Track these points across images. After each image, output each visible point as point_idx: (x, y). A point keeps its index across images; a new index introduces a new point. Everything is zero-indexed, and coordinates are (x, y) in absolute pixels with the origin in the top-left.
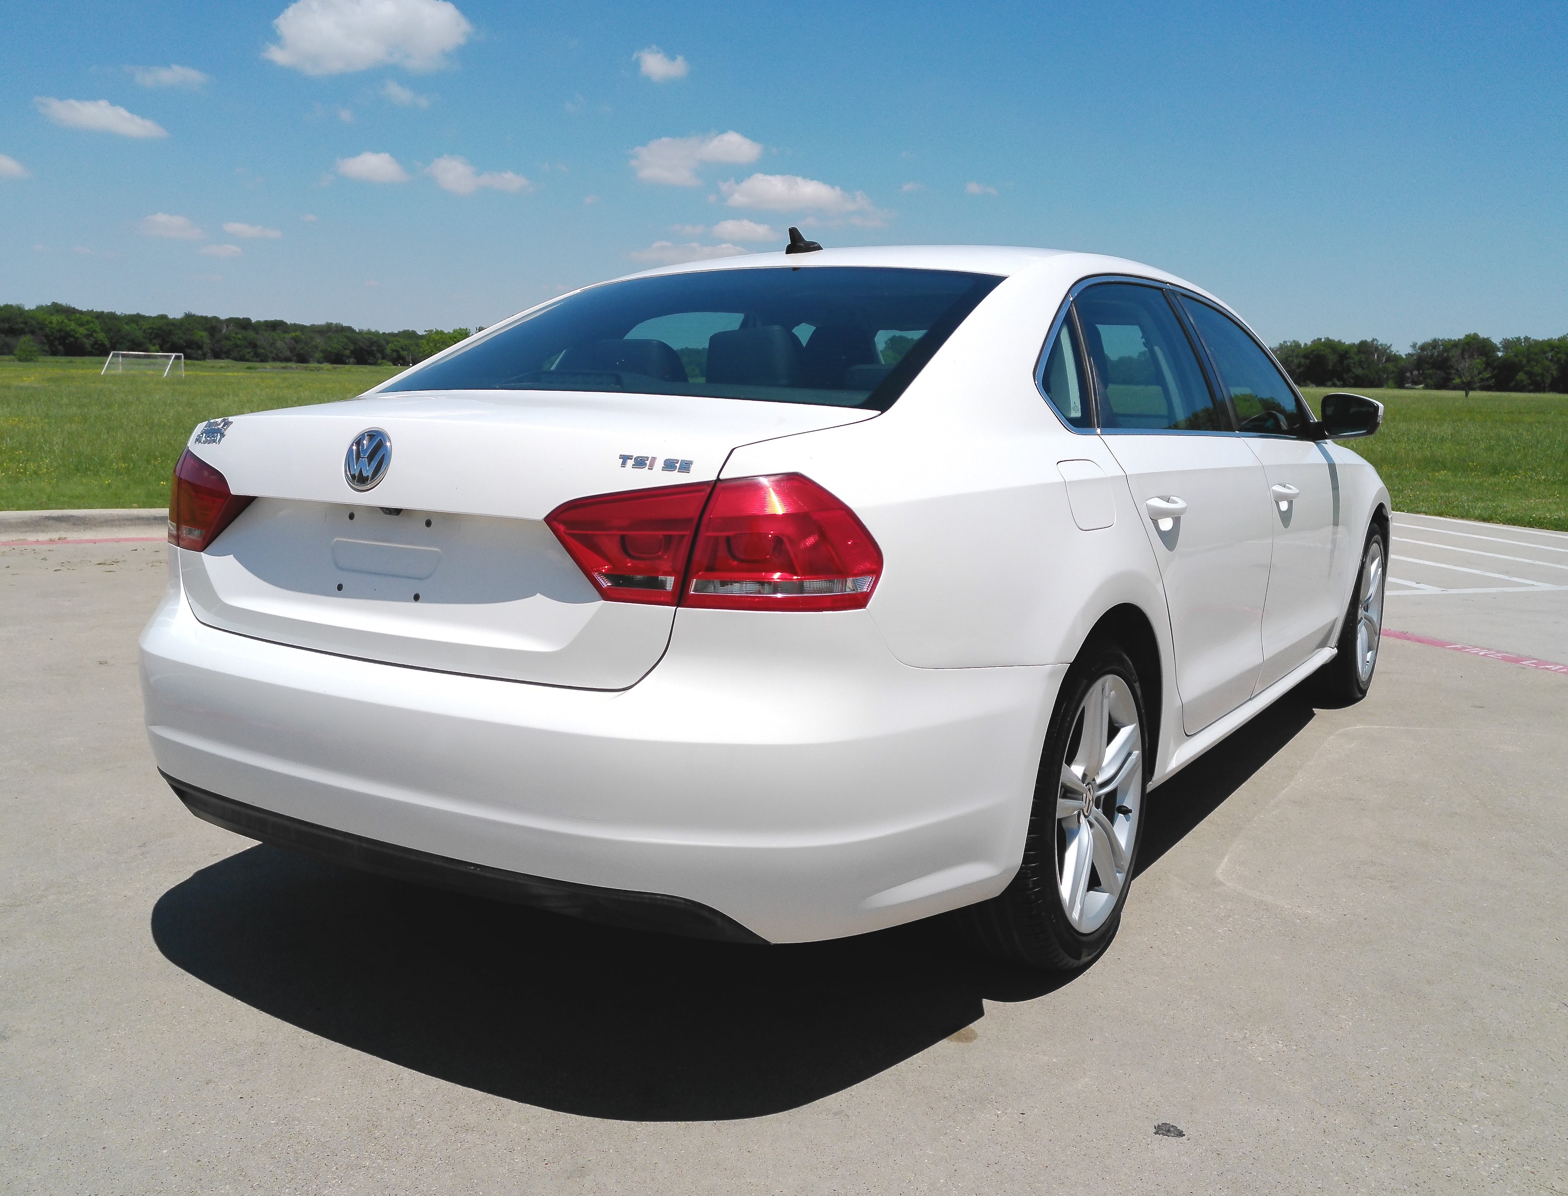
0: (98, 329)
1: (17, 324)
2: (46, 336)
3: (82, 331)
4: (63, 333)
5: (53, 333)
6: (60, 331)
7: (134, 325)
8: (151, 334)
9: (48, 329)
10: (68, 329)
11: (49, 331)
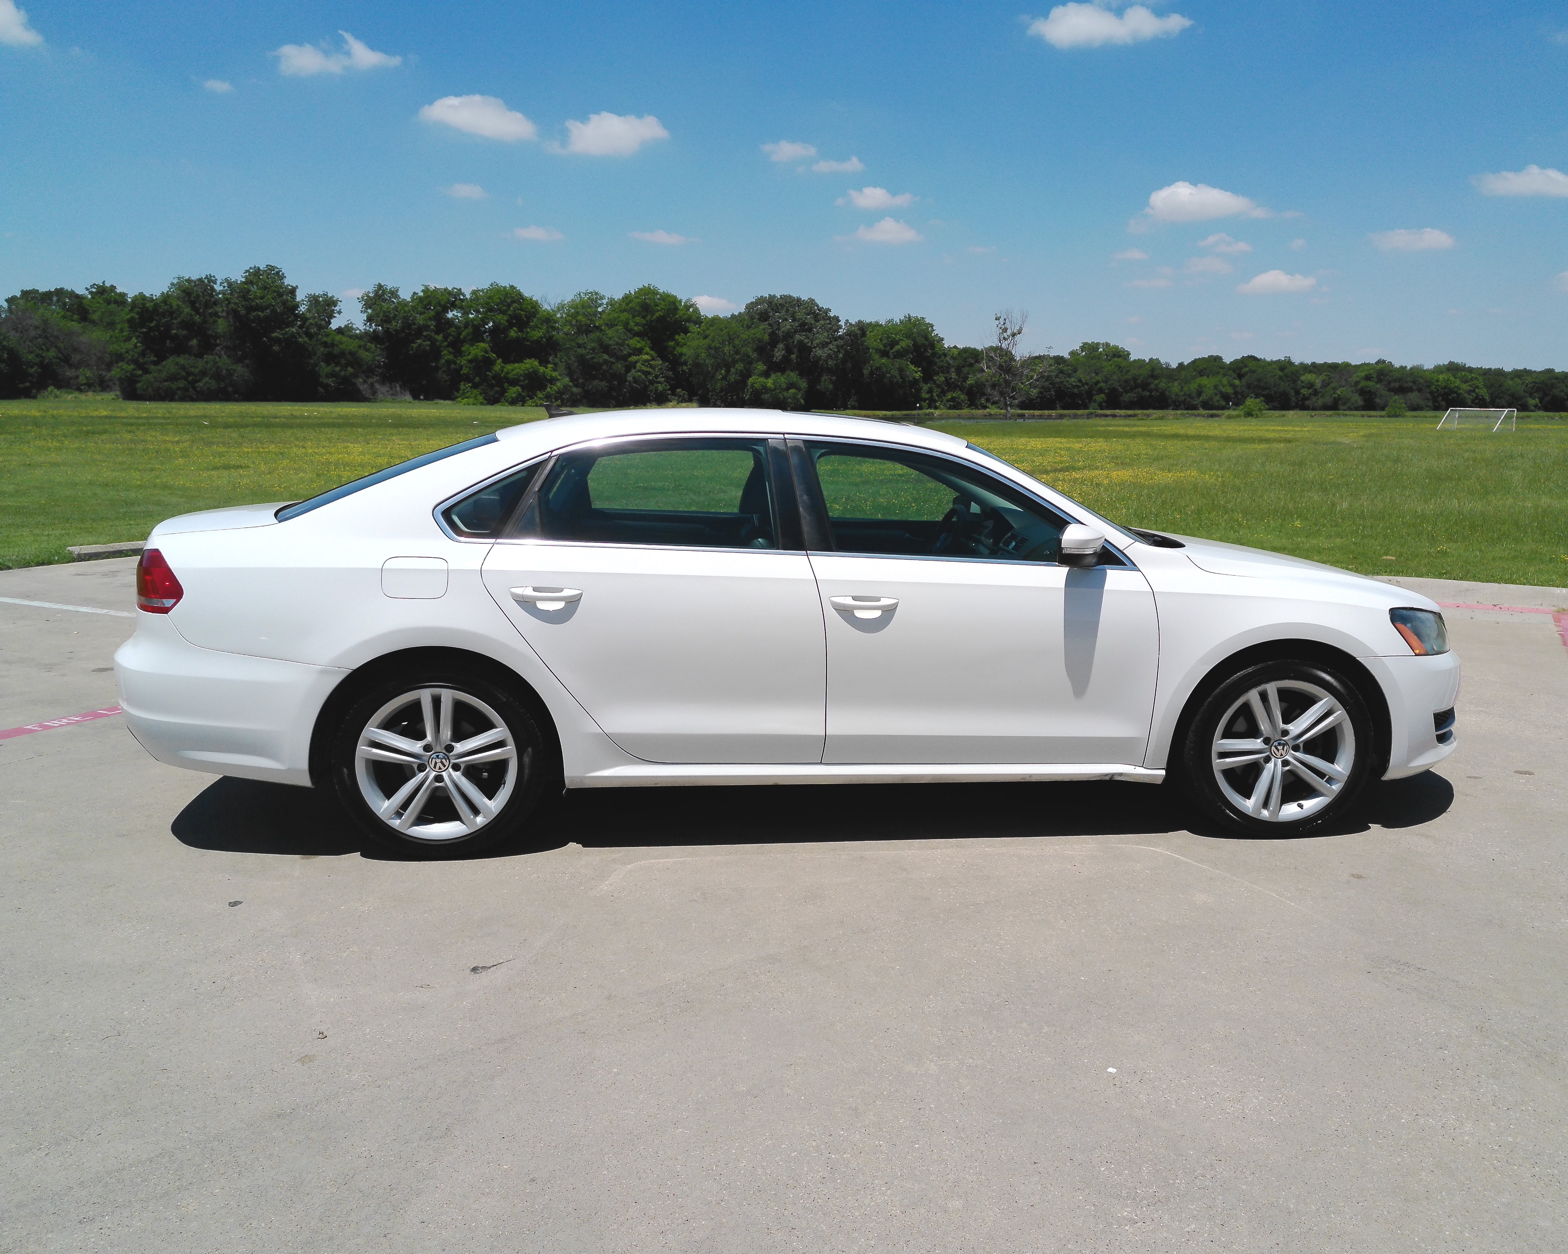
0: (1481, 385)
1: (1406, 382)
2: (1431, 393)
3: (1465, 387)
4: (1447, 390)
5: (1438, 390)
6: (1445, 388)
7: (1518, 381)
8: (1533, 388)
9: (1434, 387)
10: (1452, 385)
11: (1435, 388)
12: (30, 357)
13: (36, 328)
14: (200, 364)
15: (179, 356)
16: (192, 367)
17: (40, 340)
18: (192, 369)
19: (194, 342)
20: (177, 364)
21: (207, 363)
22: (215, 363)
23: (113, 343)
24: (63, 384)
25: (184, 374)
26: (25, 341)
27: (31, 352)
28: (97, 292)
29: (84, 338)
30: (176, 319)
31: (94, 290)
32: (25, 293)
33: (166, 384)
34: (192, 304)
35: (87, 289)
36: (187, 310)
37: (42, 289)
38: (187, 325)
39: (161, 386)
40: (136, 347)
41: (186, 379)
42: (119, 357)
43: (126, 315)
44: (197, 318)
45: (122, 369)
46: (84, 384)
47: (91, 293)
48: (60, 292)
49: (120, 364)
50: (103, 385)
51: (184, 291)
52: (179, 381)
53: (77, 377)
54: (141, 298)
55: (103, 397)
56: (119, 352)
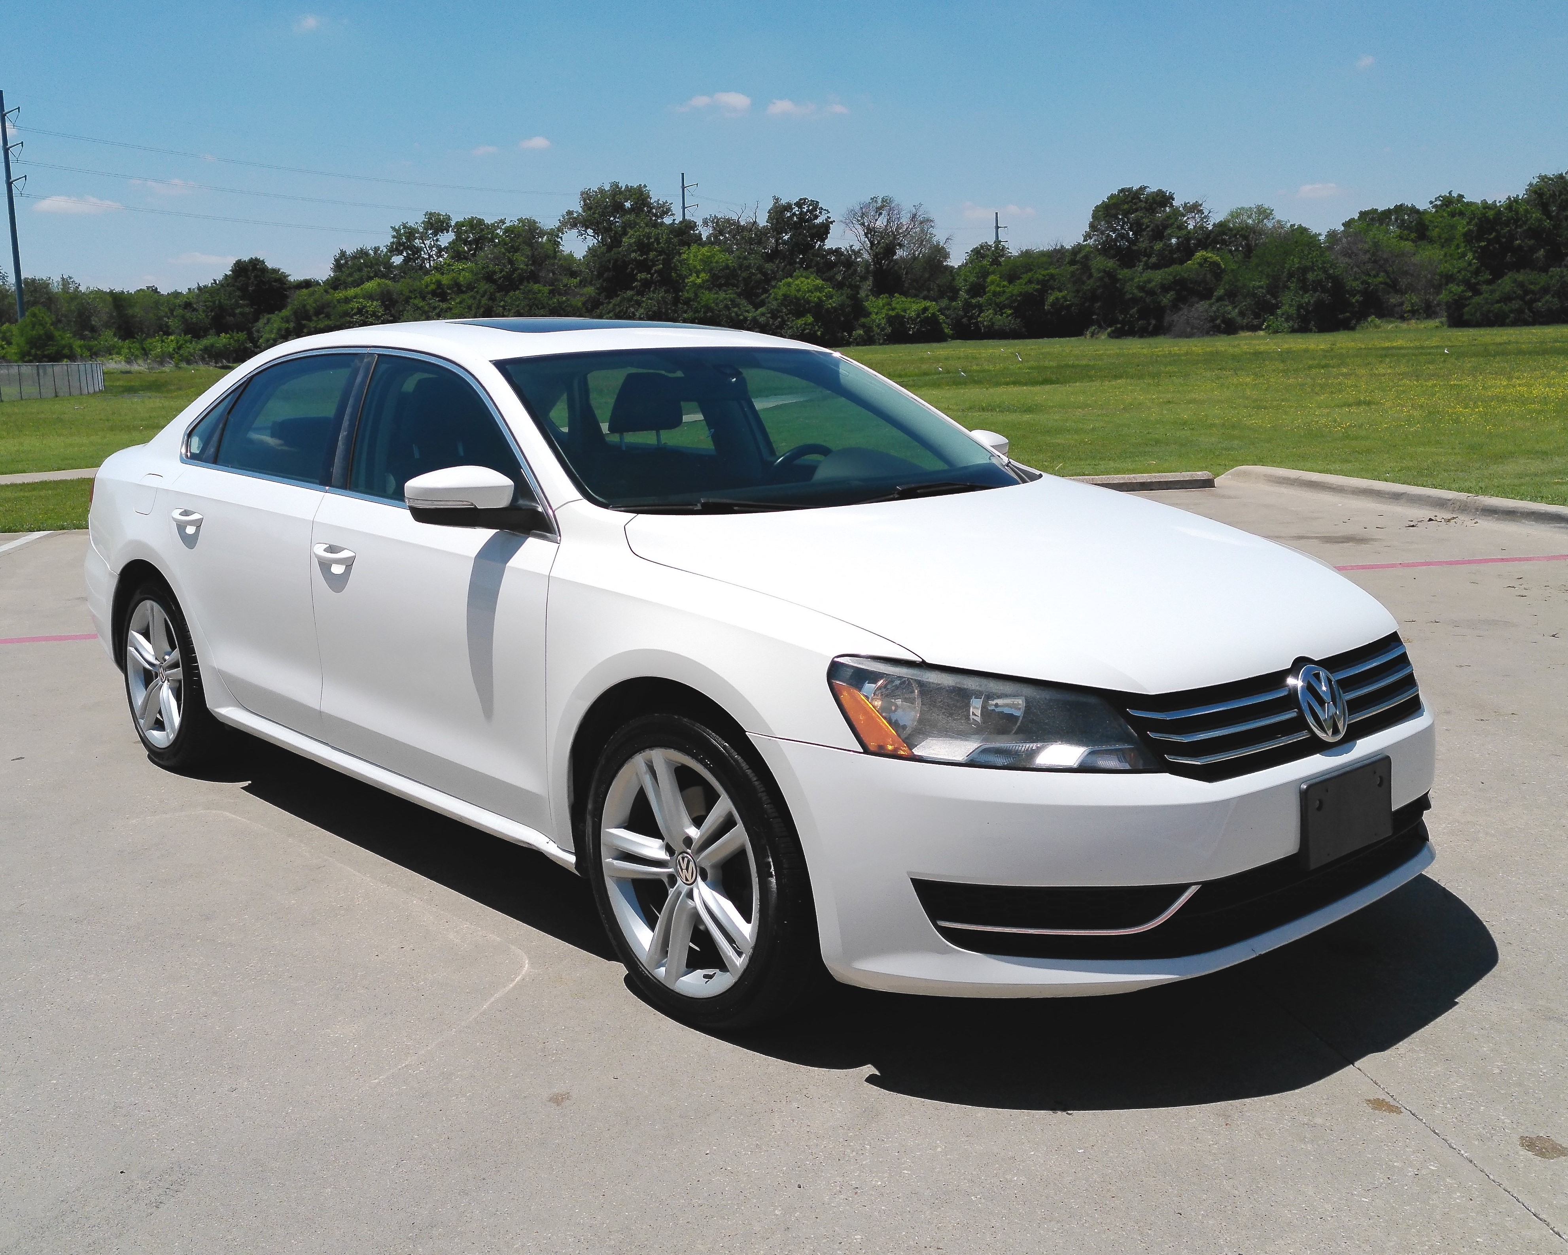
12: (1354, 284)
13: (1366, 252)
14: (1543, 279)
15: (1518, 271)
16: (1532, 283)
17: (1369, 266)
18: (1532, 287)
19: (1542, 252)
20: (1515, 281)
21: (1551, 277)
22: (1562, 277)
23: (1446, 262)
24: (1385, 312)
25: (1519, 292)
26: (1352, 268)
27: (1356, 279)
28: (1441, 206)
29: (1416, 259)
30: (1521, 226)
31: (1439, 203)
32: (1363, 214)
33: (1497, 306)
34: (1544, 207)
35: (1431, 202)
36: (1537, 214)
37: (1381, 208)
38: (1535, 233)
39: (1492, 309)
40: (1470, 264)
41: (1522, 298)
42: (1449, 278)
43: (1464, 228)
44: (1547, 223)
45: (1451, 292)
46: (1409, 311)
47: (1436, 206)
48: (1399, 209)
49: (1450, 285)
50: (1428, 311)
51: (1535, 192)
52: (1514, 302)
53: (1402, 304)
54: (1485, 206)
55: (1426, 324)
56: (1450, 273)
